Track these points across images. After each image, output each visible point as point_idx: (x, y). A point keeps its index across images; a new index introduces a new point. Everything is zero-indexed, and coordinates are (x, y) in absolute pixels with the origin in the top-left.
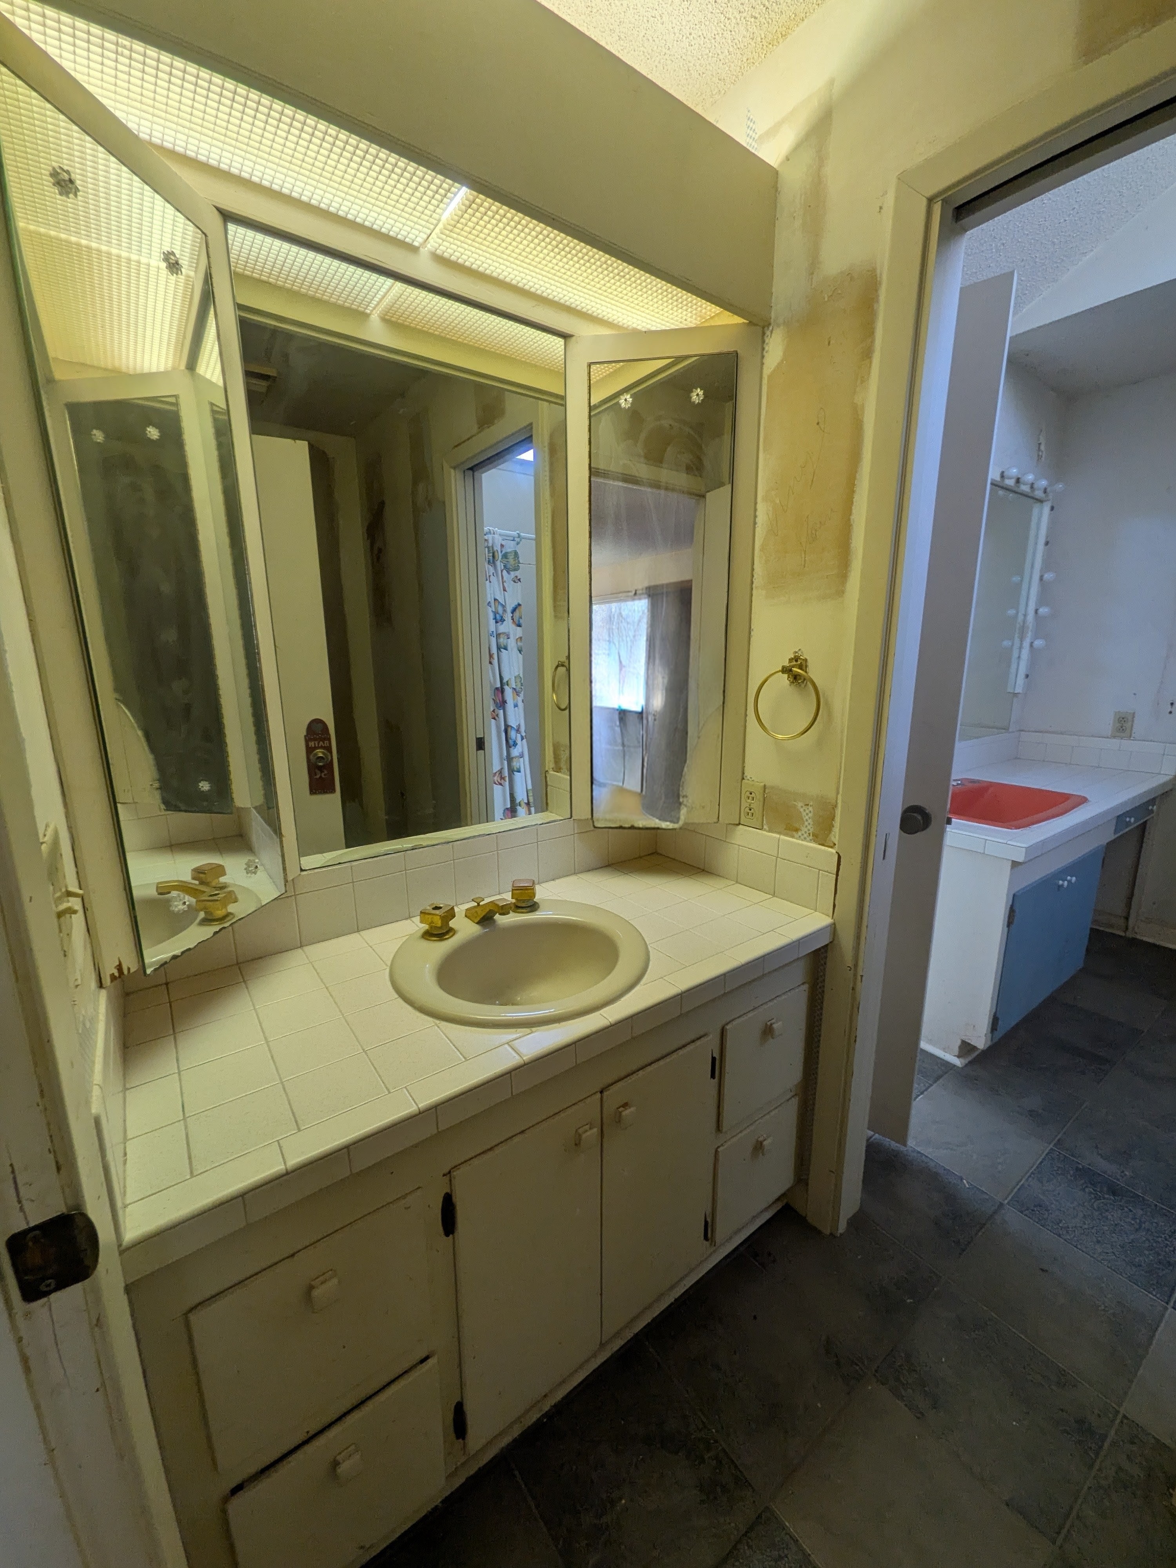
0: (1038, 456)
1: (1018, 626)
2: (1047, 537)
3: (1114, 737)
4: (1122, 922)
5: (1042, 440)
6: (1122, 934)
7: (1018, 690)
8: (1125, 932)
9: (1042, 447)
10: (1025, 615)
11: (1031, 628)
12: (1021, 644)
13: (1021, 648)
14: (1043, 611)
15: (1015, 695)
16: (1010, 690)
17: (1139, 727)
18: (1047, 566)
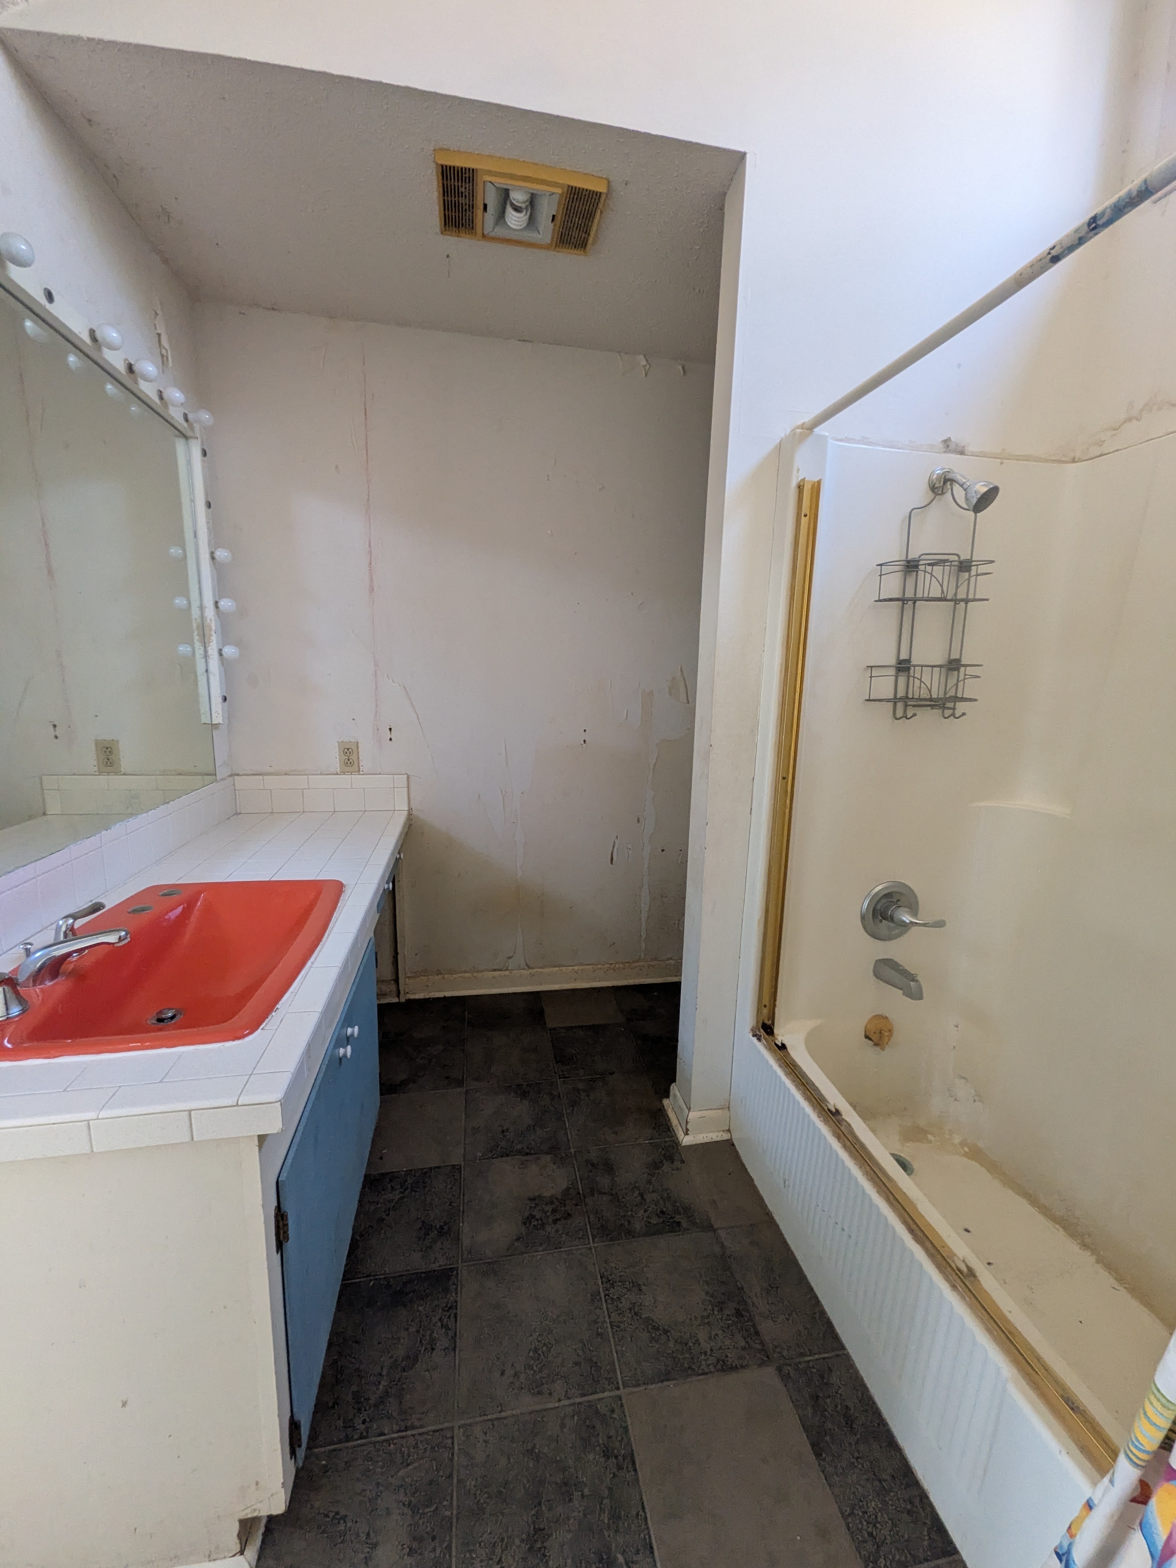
0: (162, 356)
1: (195, 625)
2: (206, 494)
3: (344, 773)
4: (393, 987)
5: (161, 330)
6: (396, 1000)
7: (218, 719)
8: (398, 996)
9: (165, 342)
10: (202, 608)
11: (213, 628)
12: (206, 651)
13: (206, 656)
14: (226, 604)
15: (215, 726)
16: (205, 719)
17: (365, 759)
18: (216, 541)
